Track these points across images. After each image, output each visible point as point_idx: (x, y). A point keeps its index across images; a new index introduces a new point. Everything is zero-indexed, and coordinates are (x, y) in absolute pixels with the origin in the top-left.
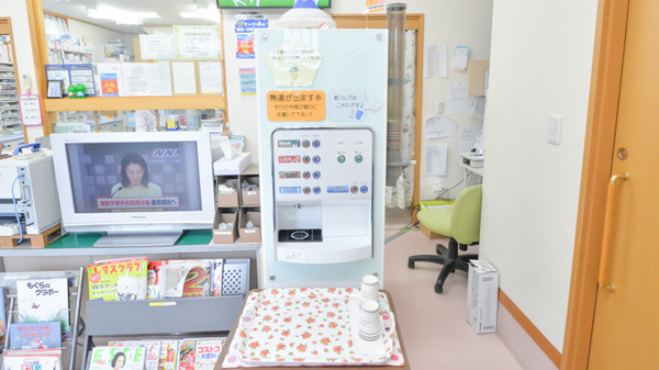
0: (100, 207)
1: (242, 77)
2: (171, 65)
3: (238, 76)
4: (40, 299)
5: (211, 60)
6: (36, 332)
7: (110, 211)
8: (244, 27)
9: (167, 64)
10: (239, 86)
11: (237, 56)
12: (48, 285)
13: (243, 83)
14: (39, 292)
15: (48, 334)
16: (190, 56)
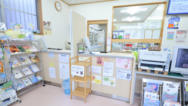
0: (184, 66)
1: (168, 34)
2: (145, 31)
3: (167, 34)
4: (170, 89)
5: (158, 30)
6: (170, 97)
7: (186, 68)
8: (172, 20)
9: (144, 31)
10: (167, 37)
11: (168, 28)
12: (173, 85)
13: (168, 36)
14: (170, 87)
15: (173, 98)
16: (151, 28)
